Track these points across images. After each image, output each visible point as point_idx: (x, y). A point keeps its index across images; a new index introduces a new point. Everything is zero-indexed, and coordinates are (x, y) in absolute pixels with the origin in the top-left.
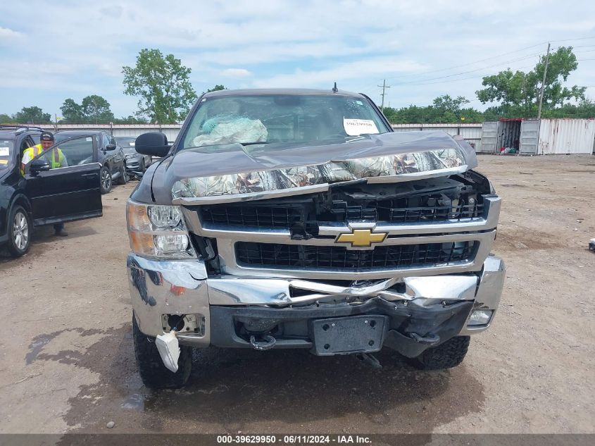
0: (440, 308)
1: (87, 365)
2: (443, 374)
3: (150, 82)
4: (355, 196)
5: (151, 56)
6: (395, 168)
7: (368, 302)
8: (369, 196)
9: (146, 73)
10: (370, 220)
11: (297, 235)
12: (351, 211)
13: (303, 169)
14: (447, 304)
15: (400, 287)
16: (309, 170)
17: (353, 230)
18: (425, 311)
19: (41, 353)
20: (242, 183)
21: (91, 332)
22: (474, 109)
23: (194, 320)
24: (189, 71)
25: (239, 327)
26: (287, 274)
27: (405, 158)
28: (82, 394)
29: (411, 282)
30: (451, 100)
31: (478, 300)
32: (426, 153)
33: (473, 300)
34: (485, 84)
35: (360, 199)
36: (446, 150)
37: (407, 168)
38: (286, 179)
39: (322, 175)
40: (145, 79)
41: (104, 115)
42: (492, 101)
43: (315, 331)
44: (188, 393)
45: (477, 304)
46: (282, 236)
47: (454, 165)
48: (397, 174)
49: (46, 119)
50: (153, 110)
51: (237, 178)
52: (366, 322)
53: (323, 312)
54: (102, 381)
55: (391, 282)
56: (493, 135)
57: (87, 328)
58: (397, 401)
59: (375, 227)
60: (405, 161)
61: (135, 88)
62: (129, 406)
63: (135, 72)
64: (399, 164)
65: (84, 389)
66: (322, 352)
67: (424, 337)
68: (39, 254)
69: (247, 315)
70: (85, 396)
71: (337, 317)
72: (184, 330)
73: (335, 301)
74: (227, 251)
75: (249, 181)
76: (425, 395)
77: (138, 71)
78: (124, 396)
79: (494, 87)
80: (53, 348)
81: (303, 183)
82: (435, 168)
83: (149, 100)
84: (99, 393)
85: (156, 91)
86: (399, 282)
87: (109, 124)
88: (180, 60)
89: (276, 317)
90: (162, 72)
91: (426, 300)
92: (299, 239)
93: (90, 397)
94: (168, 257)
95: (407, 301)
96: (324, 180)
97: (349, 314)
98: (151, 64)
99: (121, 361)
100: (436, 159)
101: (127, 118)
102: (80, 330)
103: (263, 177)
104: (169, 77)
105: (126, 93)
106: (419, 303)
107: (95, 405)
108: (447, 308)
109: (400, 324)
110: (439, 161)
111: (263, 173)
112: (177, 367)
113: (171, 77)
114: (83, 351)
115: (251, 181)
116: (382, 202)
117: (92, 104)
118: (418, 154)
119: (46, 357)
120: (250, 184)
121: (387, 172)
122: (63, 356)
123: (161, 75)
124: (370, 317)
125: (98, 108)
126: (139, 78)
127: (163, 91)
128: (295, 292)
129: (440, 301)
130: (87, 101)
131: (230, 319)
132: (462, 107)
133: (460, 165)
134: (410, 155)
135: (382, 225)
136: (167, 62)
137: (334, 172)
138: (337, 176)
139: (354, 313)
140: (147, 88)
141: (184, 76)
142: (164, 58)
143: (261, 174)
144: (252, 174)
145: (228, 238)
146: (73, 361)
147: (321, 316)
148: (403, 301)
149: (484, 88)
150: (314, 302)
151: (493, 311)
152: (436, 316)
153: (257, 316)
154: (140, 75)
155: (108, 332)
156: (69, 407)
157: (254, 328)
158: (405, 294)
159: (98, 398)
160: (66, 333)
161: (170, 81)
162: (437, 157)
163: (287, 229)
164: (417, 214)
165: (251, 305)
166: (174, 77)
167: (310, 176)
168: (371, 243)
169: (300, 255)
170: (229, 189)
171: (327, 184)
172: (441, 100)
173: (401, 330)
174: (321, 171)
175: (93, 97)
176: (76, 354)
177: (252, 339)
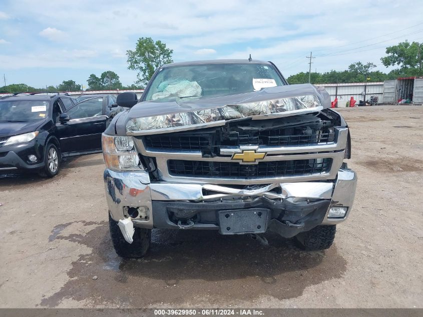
0: (305, 204)
1: (85, 243)
2: (320, 254)
3: (145, 60)
4: (244, 128)
5: (145, 42)
6: (270, 109)
7: (256, 199)
8: (254, 128)
9: (142, 54)
10: (254, 144)
11: (206, 155)
12: (241, 138)
13: (208, 111)
14: (310, 202)
15: (278, 190)
16: (212, 111)
17: (243, 151)
18: (294, 206)
19: (59, 235)
20: (169, 121)
21: (90, 223)
22: (380, 72)
23: (144, 210)
24: (171, 52)
25: (171, 216)
26: (201, 180)
27: (278, 102)
28: (80, 260)
29: (285, 187)
30: (362, 65)
31: (334, 199)
32: (292, 99)
33: (330, 200)
34: (388, 52)
35: (248, 130)
36: (307, 96)
37: (279, 109)
38: (197, 117)
39: (221, 114)
40: (142, 58)
41: (115, 84)
42: (393, 65)
43: (220, 218)
44: (146, 261)
45: (333, 202)
46: (197, 155)
47: (312, 106)
48: (271, 113)
49: (78, 88)
50: (148, 80)
51: (166, 117)
52: (255, 213)
53: (225, 206)
54: (93, 252)
55: (272, 187)
56: (392, 90)
57: (88, 221)
58: (284, 269)
59: (257, 149)
60: (277, 104)
61: (135, 65)
62: (108, 268)
63: (135, 54)
64: (273, 106)
65: (82, 257)
66: (225, 232)
67: (295, 223)
68: (65, 175)
69: (175, 207)
70: (82, 261)
71: (234, 209)
72: (138, 217)
73: (233, 198)
74: (163, 166)
75: (174, 119)
76: (304, 267)
77: (137, 53)
78: (105, 262)
79: (395, 54)
80: (66, 232)
81: (209, 120)
82: (298, 108)
83: (145, 73)
84: (90, 259)
85: (149, 67)
86: (277, 186)
87: (116, 90)
88: (165, 45)
89: (194, 208)
90: (153, 53)
91: (295, 198)
92: (208, 157)
93: (85, 261)
94: (127, 170)
95: (283, 199)
96: (223, 118)
97: (243, 207)
98: (146, 48)
99: (107, 241)
100: (299, 102)
101: (131, 86)
102: (84, 222)
103: (182, 117)
104: (158, 56)
105: (129, 68)
106: (290, 200)
107: (87, 267)
108: (311, 204)
109: (279, 215)
110: (301, 104)
111: (183, 114)
112: (132, 240)
113: (159, 57)
114: (84, 235)
115: (175, 119)
116: (263, 132)
117: (108, 77)
118: (287, 99)
119: (62, 238)
120: (174, 121)
121: (265, 112)
122: (71, 238)
123: (152, 56)
124: (257, 210)
125: (111, 80)
126: (137, 58)
127: (154, 66)
128: (206, 192)
129: (306, 199)
130: (104, 75)
131: (164, 210)
132: (370, 70)
133: (317, 106)
134: (280, 100)
135: (263, 147)
136: (157, 46)
137: (229, 112)
138: (232, 115)
139: (247, 207)
140: (143, 65)
141: (168, 56)
142: (154, 43)
143: (181, 114)
144: (176, 115)
145: (163, 157)
146: (77, 241)
147: (224, 208)
148: (280, 199)
149: (387, 55)
150: (219, 199)
151: (348, 207)
152: (302, 209)
153: (182, 208)
154: (138, 56)
155: (100, 223)
156: (71, 267)
157: (180, 215)
158: (281, 195)
159: (89, 262)
160: (75, 223)
161: (158, 59)
162: (300, 101)
163: (200, 151)
164: (286, 140)
165: (178, 201)
166: (162, 56)
167: (213, 115)
168: (255, 159)
169: (210, 168)
170: (161, 125)
171: (224, 121)
172: (354, 66)
173: (279, 219)
174: (220, 112)
175: (108, 72)
176: (80, 236)
177: (180, 222)
